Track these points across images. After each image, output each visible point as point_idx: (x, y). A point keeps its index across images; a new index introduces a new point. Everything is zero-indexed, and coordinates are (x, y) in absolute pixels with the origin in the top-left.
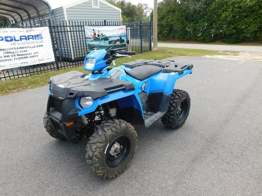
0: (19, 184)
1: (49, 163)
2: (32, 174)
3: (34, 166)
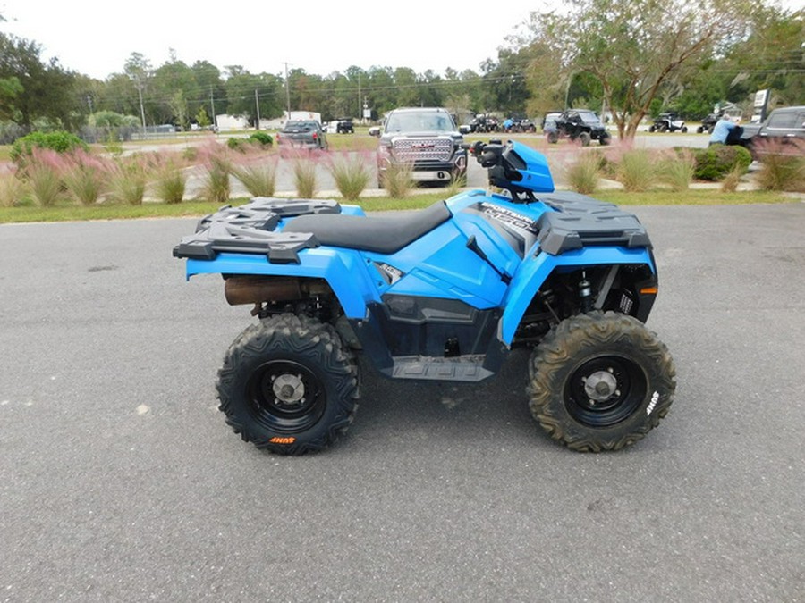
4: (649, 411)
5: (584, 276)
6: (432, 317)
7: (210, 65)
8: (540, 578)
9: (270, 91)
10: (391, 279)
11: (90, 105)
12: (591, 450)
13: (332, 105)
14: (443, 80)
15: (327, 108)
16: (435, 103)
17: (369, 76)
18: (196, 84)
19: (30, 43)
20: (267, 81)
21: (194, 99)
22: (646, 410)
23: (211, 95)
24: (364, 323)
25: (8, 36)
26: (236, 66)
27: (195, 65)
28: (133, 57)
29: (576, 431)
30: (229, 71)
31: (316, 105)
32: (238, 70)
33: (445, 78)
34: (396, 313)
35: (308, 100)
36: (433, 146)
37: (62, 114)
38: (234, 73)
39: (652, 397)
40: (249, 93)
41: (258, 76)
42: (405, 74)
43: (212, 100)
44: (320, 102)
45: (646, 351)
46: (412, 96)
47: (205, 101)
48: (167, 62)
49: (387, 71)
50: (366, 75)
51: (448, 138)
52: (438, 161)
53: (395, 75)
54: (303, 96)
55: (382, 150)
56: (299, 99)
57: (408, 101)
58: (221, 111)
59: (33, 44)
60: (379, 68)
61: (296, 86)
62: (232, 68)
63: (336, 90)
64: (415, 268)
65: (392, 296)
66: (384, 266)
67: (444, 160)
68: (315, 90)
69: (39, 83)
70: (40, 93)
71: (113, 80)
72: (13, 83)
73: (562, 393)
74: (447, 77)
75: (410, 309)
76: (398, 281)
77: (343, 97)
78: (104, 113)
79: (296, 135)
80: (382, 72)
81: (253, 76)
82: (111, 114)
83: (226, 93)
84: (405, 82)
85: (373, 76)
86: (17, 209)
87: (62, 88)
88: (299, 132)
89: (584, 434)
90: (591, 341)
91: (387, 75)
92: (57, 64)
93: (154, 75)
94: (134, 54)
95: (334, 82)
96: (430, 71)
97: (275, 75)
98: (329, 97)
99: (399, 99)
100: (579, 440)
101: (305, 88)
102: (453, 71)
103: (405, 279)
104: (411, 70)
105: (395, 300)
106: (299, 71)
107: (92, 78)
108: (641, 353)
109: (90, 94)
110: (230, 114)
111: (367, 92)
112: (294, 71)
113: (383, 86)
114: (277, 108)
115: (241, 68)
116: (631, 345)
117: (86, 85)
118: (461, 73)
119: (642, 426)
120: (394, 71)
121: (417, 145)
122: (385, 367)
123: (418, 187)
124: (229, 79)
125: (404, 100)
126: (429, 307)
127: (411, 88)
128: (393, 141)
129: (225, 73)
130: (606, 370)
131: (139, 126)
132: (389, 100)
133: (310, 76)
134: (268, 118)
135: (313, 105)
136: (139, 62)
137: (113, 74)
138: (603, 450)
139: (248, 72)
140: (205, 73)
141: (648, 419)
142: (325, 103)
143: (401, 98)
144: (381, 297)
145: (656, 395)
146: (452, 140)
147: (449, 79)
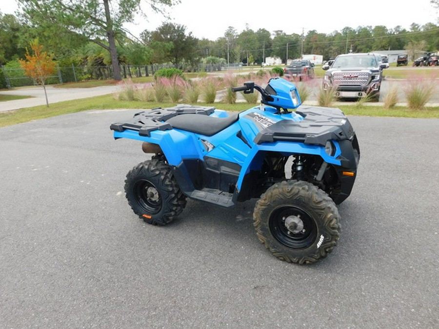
0: (414, 250)
1: (364, 246)
2: (393, 250)
3: (384, 255)
4: (318, 246)
5: (299, 159)
6: (224, 171)
7: (266, 31)
8: (198, 309)
9: (295, 43)
10: (208, 149)
11: (207, 53)
12: (284, 260)
13: (331, 51)
14: (408, 32)
15: (327, 53)
16: (399, 47)
17: (356, 32)
18: (257, 41)
19: (181, 26)
20: (294, 38)
21: (255, 49)
22: (317, 245)
23: (264, 46)
24: (177, 168)
25: (173, 24)
26: (279, 31)
27: (258, 31)
28: (229, 29)
29: (276, 247)
30: (275, 33)
31: (321, 51)
32: (280, 33)
33: (410, 31)
34: (209, 166)
35: (316, 48)
36: (357, 77)
37: (190, 59)
38: (278, 34)
39: (320, 238)
40: (283, 45)
41: (290, 36)
42: (381, 30)
43: (264, 49)
44: (323, 49)
45: (314, 208)
46: (383, 44)
47: (260, 50)
48: (244, 31)
49: (368, 28)
50: (354, 32)
51: (369, 71)
52: (360, 86)
53: (373, 31)
54: (314, 46)
55: (326, 78)
56: (311, 48)
57: (380, 47)
58: (269, 55)
59: (183, 26)
60: (363, 27)
61: (311, 40)
62: (276, 32)
63: (334, 42)
64: (219, 145)
65: (208, 158)
66: (206, 142)
67: (363, 85)
68: (321, 42)
69: (183, 44)
70: (183, 49)
71: (219, 40)
72: (170, 44)
73: (268, 223)
74: (411, 29)
75: (215, 165)
76: (212, 150)
77: (338, 46)
78: (210, 57)
79: (295, 69)
80: (365, 29)
81: (288, 35)
82: (213, 57)
83: (271, 46)
84: (380, 35)
85: (359, 32)
86: (148, 103)
87: (192, 46)
88: (297, 67)
89: (280, 250)
90: (281, 196)
91: (368, 31)
92: (191, 35)
93: (238, 37)
94: (230, 27)
95: (333, 37)
96: (398, 27)
97: (300, 35)
98: (329, 46)
99: (374, 46)
100: (278, 252)
101: (316, 41)
102: (416, 25)
103: (215, 149)
104: (385, 27)
105: (209, 160)
106: (314, 31)
107: (209, 40)
108: (311, 209)
109: (208, 48)
110: (272, 57)
111: (353, 42)
112: (311, 32)
113: (364, 38)
114: (298, 53)
115: (281, 31)
116: (304, 203)
117: (207, 44)
118: (423, 26)
119: (315, 254)
120: (373, 28)
121: (347, 76)
122: (188, 191)
123: (337, 101)
124: (275, 37)
125: (377, 46)
126: (224, 166)
127: (384, 38)
128: (332, 73)
129: (273, 34)
130: (296, 215)
131: (225, 63)
132: (367, 47)
133: (320, 34)
134: (292, 58)
135: (319, 51)
136: (232, 31)
137: (220, 38)
138: (292, 262)
139: (285, 34)
140: (263, 35)
141: (318, 251)
142: (326, 50)
143: (375, 46)
144: (204, 157)
145: (322, 237)
146: (371, 73)
147: (413, 31)
